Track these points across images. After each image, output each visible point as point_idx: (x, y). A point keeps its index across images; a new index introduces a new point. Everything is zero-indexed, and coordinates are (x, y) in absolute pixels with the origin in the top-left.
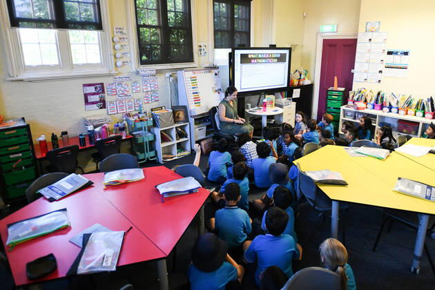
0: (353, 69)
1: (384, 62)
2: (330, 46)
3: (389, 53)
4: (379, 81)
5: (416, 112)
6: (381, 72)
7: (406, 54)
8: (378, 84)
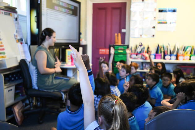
0: (125, 28)
1: (157, 19)
2: (100, 9)
3: (161, 11)
4: (153, 36)
5: (190, 57)
6: (154, 27)
7: (174, 11)
8: (153, 38)
